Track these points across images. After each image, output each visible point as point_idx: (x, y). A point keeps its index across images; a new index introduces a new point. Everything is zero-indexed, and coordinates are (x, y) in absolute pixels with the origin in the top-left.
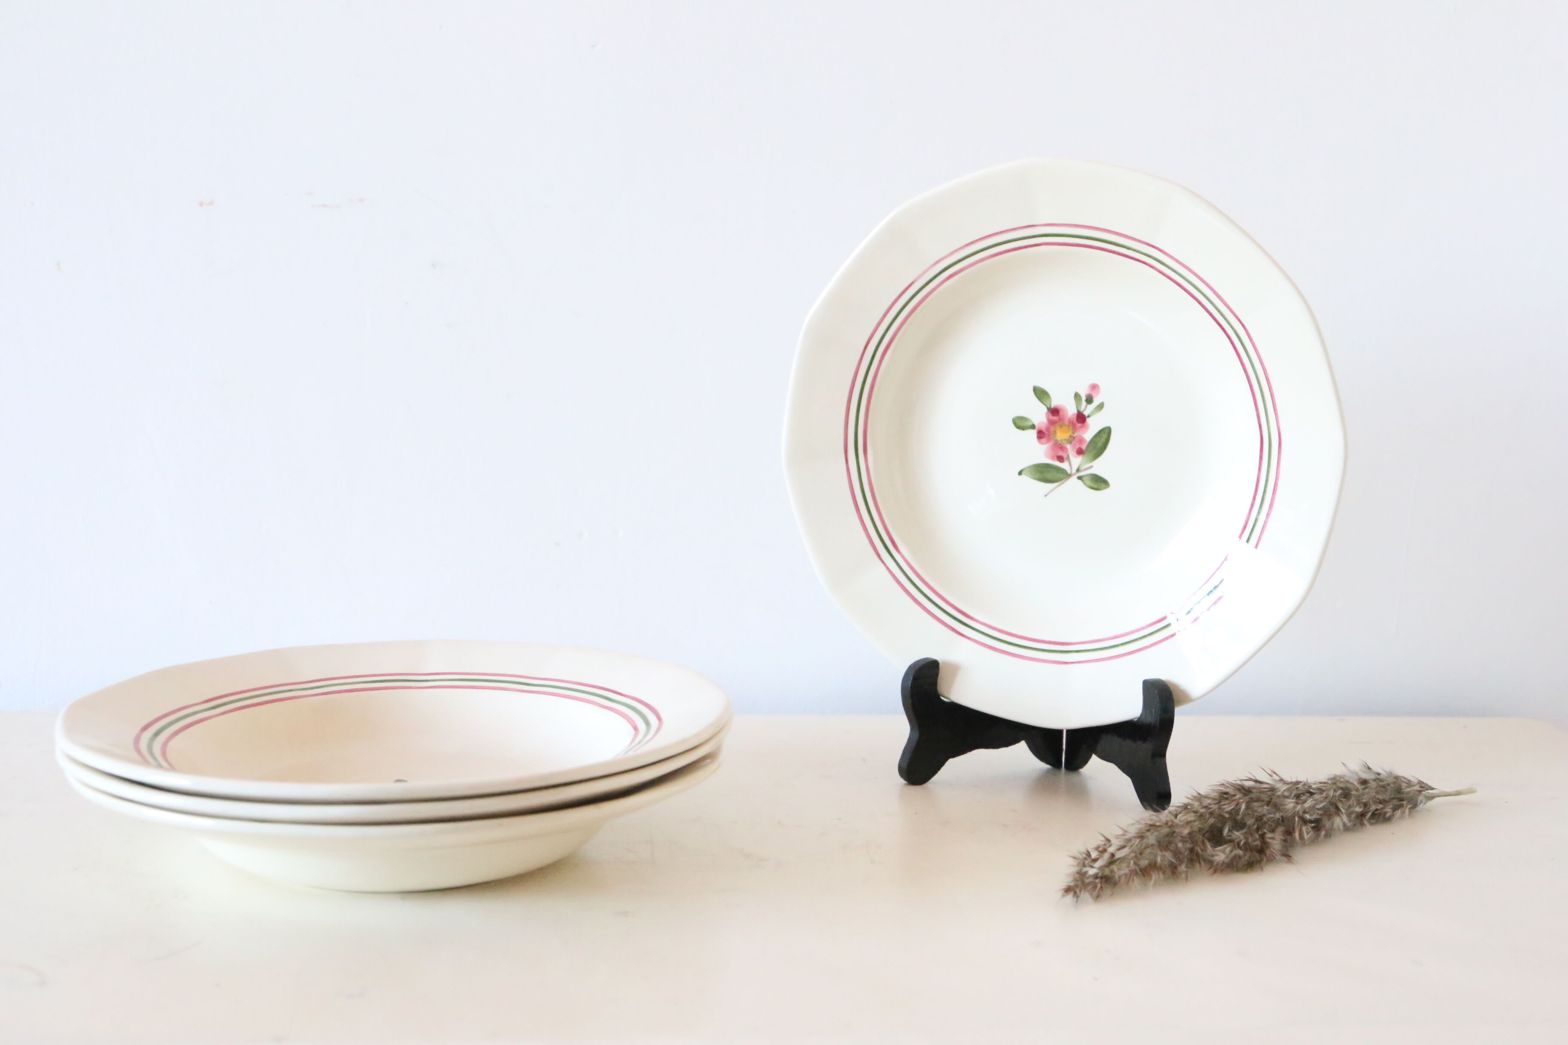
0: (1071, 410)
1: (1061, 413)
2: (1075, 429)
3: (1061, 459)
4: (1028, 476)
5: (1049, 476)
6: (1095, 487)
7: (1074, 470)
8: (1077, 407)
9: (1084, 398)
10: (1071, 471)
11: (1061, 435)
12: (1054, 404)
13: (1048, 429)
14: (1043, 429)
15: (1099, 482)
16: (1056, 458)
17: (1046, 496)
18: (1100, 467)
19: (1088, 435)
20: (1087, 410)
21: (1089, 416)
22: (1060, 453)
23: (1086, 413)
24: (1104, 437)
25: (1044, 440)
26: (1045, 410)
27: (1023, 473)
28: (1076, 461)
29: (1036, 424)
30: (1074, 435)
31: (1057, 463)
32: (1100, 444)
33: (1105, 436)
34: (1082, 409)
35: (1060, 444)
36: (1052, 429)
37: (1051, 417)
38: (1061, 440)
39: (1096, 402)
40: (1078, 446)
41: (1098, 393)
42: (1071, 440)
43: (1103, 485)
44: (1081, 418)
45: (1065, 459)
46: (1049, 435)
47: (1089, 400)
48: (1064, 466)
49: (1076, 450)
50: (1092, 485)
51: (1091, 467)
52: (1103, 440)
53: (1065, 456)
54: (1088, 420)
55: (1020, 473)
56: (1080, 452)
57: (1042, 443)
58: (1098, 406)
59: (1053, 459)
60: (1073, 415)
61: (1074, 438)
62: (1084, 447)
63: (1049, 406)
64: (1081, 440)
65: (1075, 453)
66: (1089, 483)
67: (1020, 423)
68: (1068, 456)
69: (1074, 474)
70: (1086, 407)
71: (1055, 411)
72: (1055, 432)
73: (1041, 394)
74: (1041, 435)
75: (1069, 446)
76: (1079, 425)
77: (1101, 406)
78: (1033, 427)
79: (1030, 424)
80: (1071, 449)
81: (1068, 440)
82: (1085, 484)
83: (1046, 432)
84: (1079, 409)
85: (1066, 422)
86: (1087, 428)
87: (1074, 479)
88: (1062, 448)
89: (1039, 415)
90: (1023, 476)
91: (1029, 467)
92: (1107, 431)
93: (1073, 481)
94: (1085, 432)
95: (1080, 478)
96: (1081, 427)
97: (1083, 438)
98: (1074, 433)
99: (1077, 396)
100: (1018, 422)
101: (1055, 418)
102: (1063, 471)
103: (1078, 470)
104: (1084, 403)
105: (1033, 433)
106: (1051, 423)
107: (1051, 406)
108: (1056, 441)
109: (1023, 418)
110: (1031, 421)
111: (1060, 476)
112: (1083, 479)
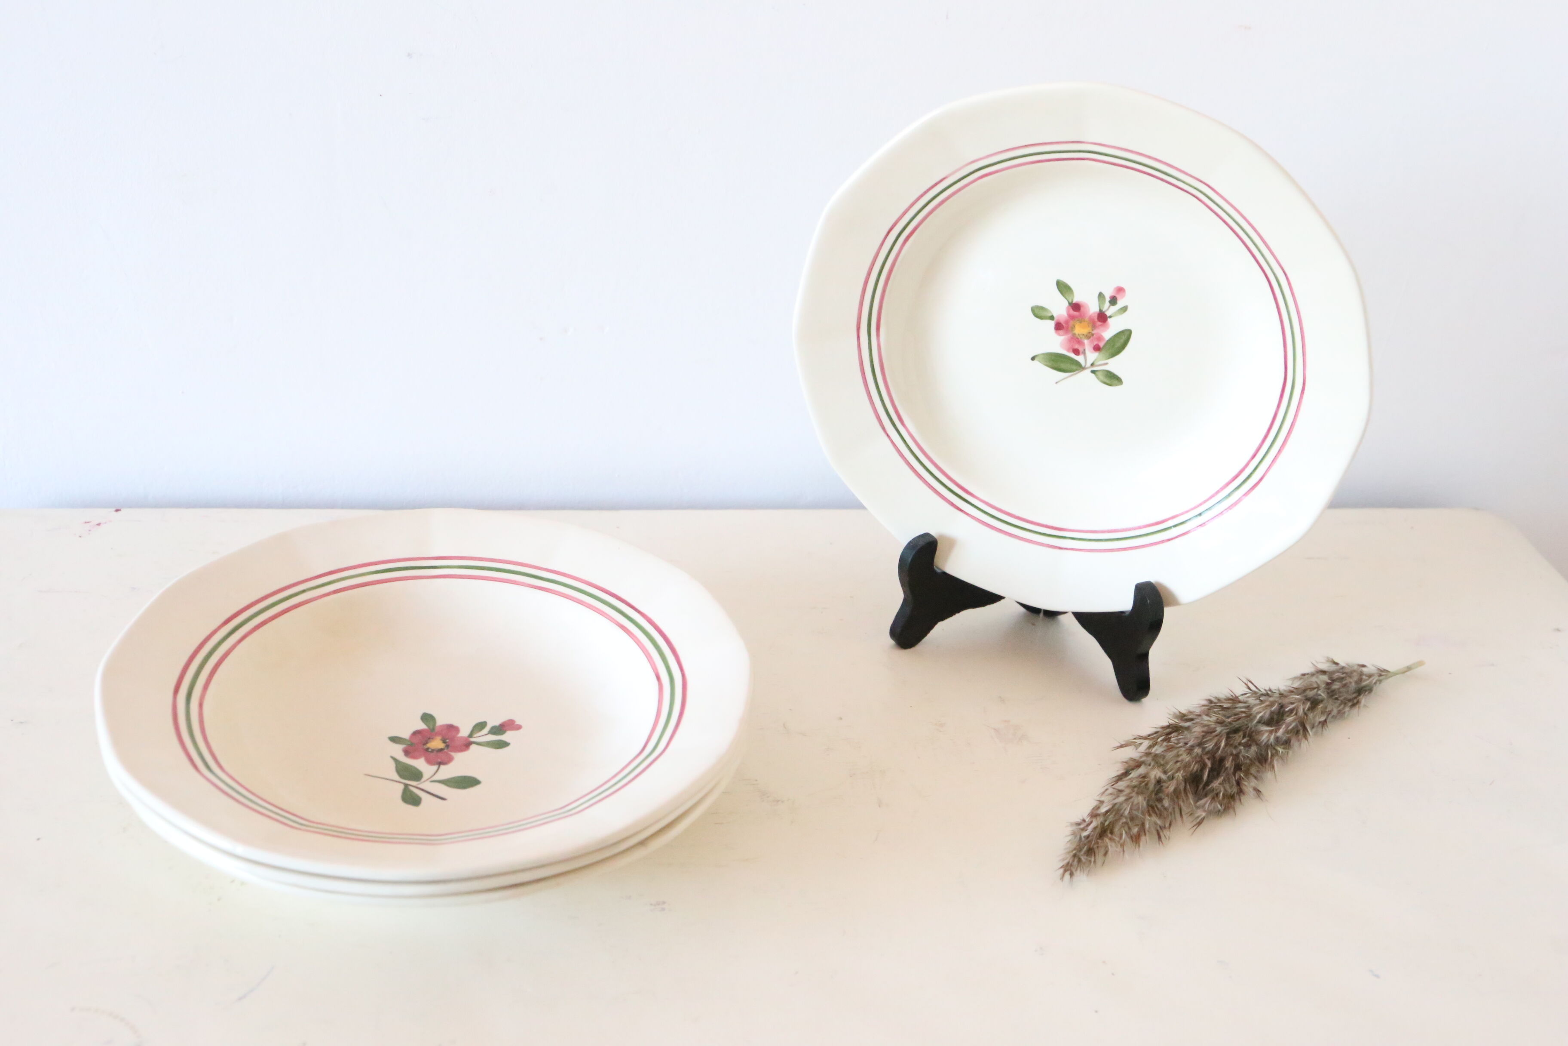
0: (1093, 308)
1: (1082, 309)
2: (1094, 326)
3: (1076, 352)
4: (1040, 362)
5: (1063, 366)
6: (1108, 382)
7: (1089, 364)
8: (1099, 306)
9: (1108, 299)
10: (1085, 365)
11: (1080, 330)
12: (1076, 299)
13: (1067, 322)
14: (1062, 322)
15: (1112, 379)
16: (1071, 350)
17: (1056, 383)
18: (1114, 365)
19: (1108, 334)
20: (1110, 311)
21: (1110, 317)
22: (1077, 347)
23: (1108, 314)
24: (1122, 340)
25: (1061, 332)
26: (1067, 304)
27: (1036, 359)
28: (1092, 356)
29: (1055, 315)
30: (1093, 332)
31: (1072, 355)
32: (1118, 344)
33: (1124, 338)
34: (1104, 309)
35: (1078, 338)
36: (1071, 323)
37: (1072, 312)
38: (1079, 335)
39: (1120, 304)
40: (1095, 343)
41: (1124, 296)
42: (1089, 336)
43: (1116, 382)
44: (1102, 317)
45: (1081, 353)
46: (1067, 328)
47: (1113, 301)
48: (1080, 358)
49: (1093, 346)
50: (1105, 380)
51: (1107, 364)
52: (1122, 341)
53: (1081, 349)
54: (1109, 320)
55: (1033, 359)
56: (1097, 348)
57: (1059, 335)
58: (1121, 309)
59: (1068, 351)
60: (1094, 313)
61: (1093, 335)
62: (1101, 344)
63: (1070, 301)
64: (1100, 338)
65: (1091, 349)
66: (1102, 378)
67: (1039, 312)
68: (1085, 350)
69: (1089, 367)
70: (1109, 307)
71: (1076, 307)
72: (1074, 325)
73: (1063, 288)
74: (1059, 327)
75: (1086, 342)
76: (1099, 323)
77: (1124, 309)
78: (1052, 318)
79: (1050, 315)
80: (1088, 345)
81: (1087, 335)
82: (1098, 378)
83: (1064, 325)
84: (1102, 309)
85: (1087, 319)
86: (1107, 327)
87: (1088, 372)
88: (1080, 342)
89: (1059, 308)
90: (1036, 362)
91: (1043, 354)
92: (1128, 333)
93: (1087, 373)
94: (1104, 331)
95: (1093, 372)
96: (1101, 325)
97: (1102, 336)
98: (1093, 330)
99: (1101, 296)
100: (1036, 311)
101: (1076, 313)
102: (1077, 364)
103: (1092, 365)
104: (1107, 304)
105: (1051, 324)
106: (1072, 317)
107: (1072, 301)
108: (1074, 334)
109: (1042, 308)
110: (1051, 312)
111: (1074, 367)
112: (1097, 373)
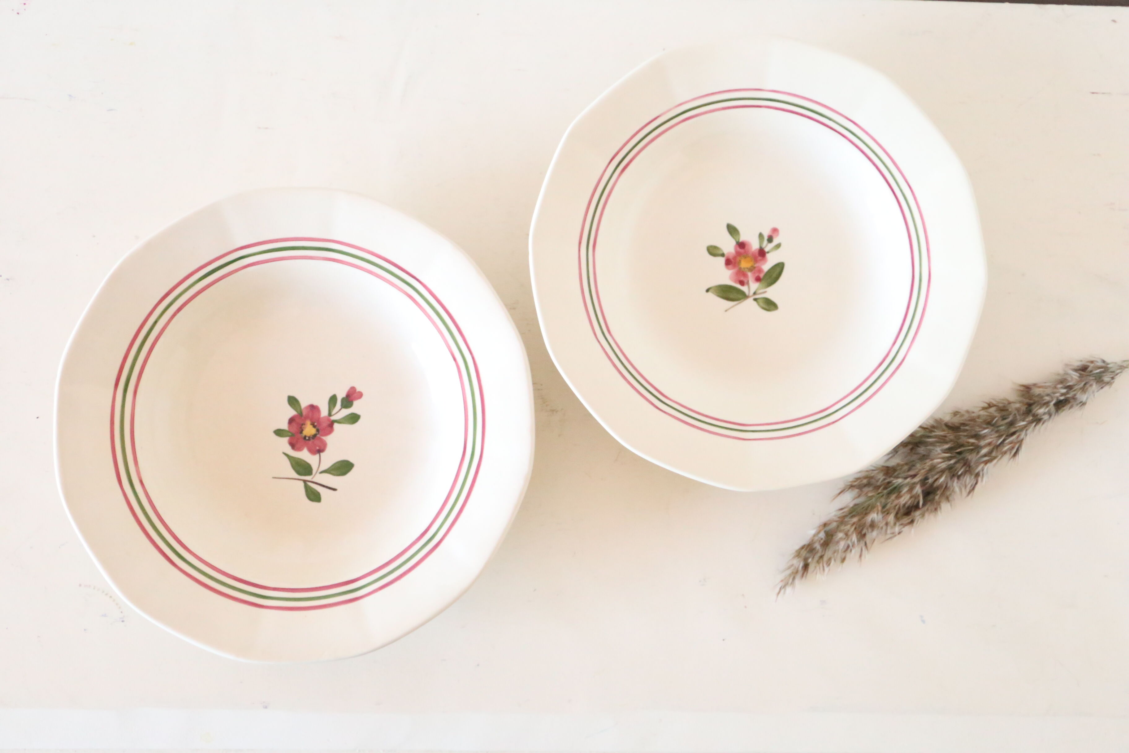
0: (755, 246)
1: (746, 247)
2: (756, 261)
3: (742, 283)
4: (714, 294)
5: (731, 296)
6: (767, 308)
7: (752, 293)
8: (760, 244)
9: (766, 238)
10: (749, 294)
11: (745, 264)
12: (742, 238)
13: (735, 258)
14: (731, 258)
15: (770, 305)
16: (738, 282)
17: (726, 311)
18: (772, 293)
19: (766, 267)
20: (768, 247)
21: (768, 252)
22: (742, 279)
23: (766, 250)
25: (730, 266)
26: (735, 243)
27: (710, 291)
28: (754, 286)
29: (725, 253)
30: (755, 266)
31: (739, 286)
32: (774, 275)
33: (778, 270)
34: (764, 246)
35: (743, 271)
36: (738, 259)
37: (739, 249)
38: (744, 268)
39: (776, 241)
40: (757, 275)
41: (778, 235)
42: (751, 269)
43: (773, 307)
44: (762, 253)
45: (745, 284)
46: (735, 263)
47: (770, 239)
48: (744, 289)
49: (755, 277)
50: (764, 306)
51: (765, 292)
52: (777, 272)
53: (746, 281)
54: (767, 255)
55: (708, 291)
56: (758, 279)
57: (728, 269)
58: (776, 245)
59: (735, 282)
60: (756, 250)
61: (755, 268)
62: (762, 275)
63: (737, 240)
64: (760, 271)
65: (754, 280)
66: (762, 304)
67: (713, 251)
68: (748, 281)
69: (752, 296)
70: (767, 245)
71: (742, 245)
72: (740, 261)
73: (732, 230)
74: (728, 262)
75: (750, 274)
76: (760, 258)
77: (778, 246)
78: (723, 255)
79: (721, 252)
80: (751, 276)
82: (759, 305)
83: (732, 260)
84: (762, 246)
85: (750, 255)
86: (766, 261)
87: (751, 300)
88: (745, 275)
89: (729, 246)
90: (710, 294)
91: (716, 286)
92: (781, 265)
93: (750, 302)
94: (764, 264)
95: (755, 300)
96: (761, 260)
97: (762, 269)
98: (755, 264)
99: (761, 236)
100: (711, 250)
101: (742, 251)
102: (743, 293)
103: (755, 293)
104: (765, 242)
105: (722, 260)
106: (738, 254)
107: (739, 239)
108: (740, 268)
109: (715, 247)
110: (722, 250)
111: (740, 296)
112: (758, 300)
